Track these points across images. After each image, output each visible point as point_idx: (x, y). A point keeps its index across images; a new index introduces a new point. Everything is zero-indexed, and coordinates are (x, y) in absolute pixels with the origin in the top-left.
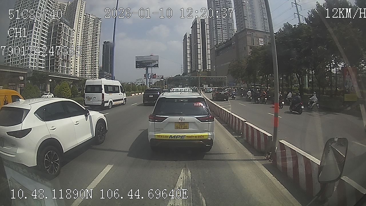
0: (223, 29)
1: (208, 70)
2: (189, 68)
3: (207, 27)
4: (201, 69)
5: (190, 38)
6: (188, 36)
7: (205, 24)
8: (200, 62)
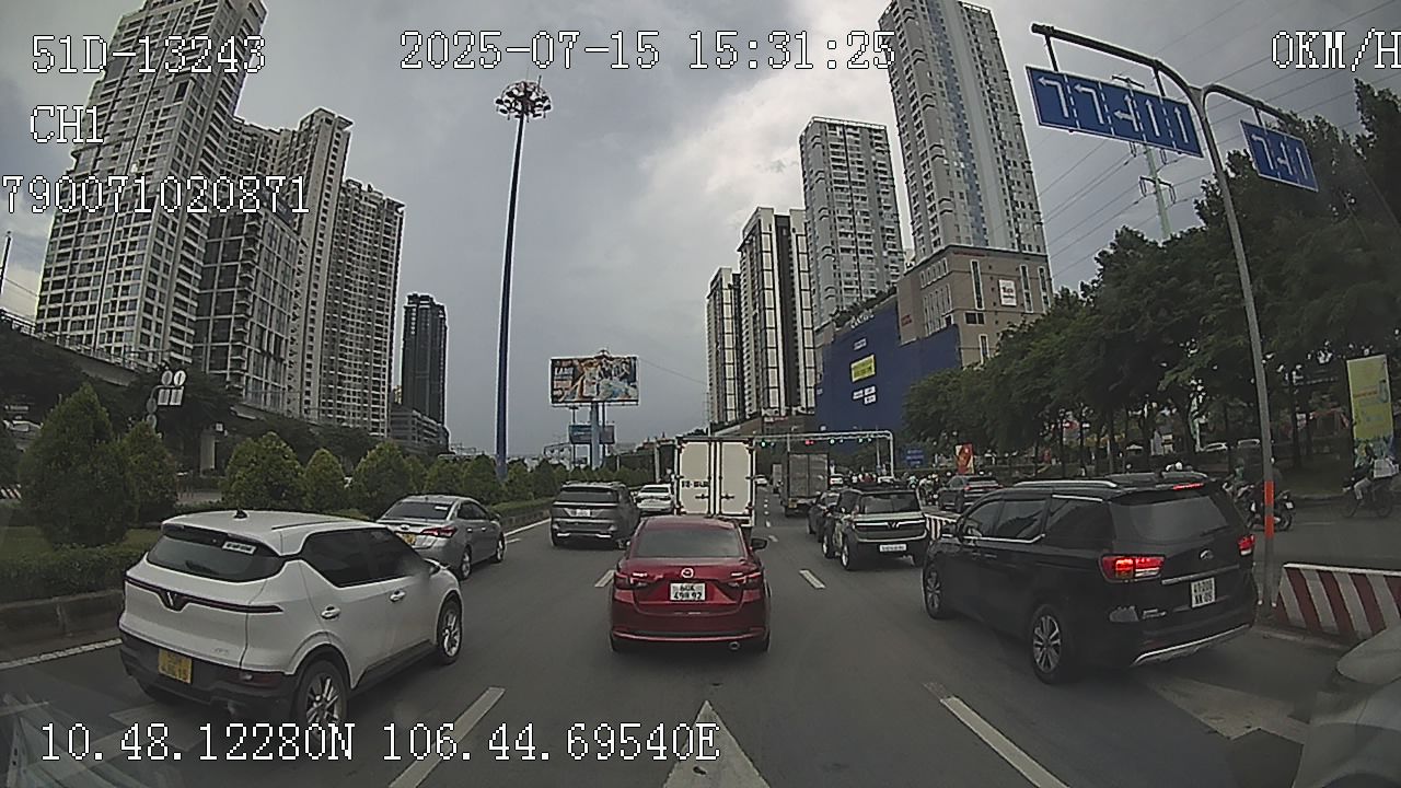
0: (862, 251)
1: (808, 409)
2: (731, 405)
3: (798, 244)
4: (780, 408)
5: (736, 288)
6: (728, 281)
7: (793, 235)
8: (776, 377)
